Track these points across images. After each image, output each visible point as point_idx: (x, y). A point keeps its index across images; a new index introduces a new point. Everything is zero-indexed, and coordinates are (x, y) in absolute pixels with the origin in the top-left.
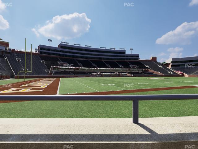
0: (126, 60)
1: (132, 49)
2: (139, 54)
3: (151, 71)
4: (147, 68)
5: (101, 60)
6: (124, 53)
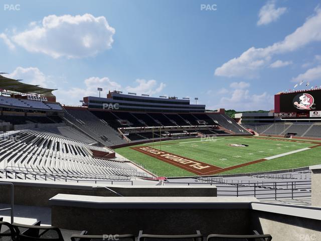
0: (190, 113)
1: (196, 99)
2: (205, 105)
3: (221, 129)
4: (217, 124)
5: (161, 113)
6: (188, 103)
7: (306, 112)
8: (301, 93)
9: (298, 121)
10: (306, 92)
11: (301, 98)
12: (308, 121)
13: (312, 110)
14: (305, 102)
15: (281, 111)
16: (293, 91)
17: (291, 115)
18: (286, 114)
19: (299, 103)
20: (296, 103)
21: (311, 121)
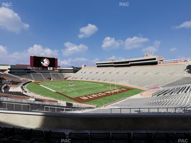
7: (46, 67)
8: (44, 58)
9: (43, 72)
10: (46, 58)
11: (44, 60)
12: (47, 72)
13: (49, 67)
14: (46, 63)
15: (34, 66)
16: (40, 56)
17: (39, 69)
18: (37, 68)
19: (43, 63)
20: (42, 63)
21: (48, 72)
